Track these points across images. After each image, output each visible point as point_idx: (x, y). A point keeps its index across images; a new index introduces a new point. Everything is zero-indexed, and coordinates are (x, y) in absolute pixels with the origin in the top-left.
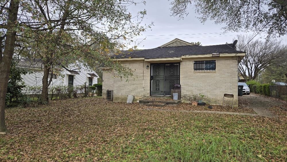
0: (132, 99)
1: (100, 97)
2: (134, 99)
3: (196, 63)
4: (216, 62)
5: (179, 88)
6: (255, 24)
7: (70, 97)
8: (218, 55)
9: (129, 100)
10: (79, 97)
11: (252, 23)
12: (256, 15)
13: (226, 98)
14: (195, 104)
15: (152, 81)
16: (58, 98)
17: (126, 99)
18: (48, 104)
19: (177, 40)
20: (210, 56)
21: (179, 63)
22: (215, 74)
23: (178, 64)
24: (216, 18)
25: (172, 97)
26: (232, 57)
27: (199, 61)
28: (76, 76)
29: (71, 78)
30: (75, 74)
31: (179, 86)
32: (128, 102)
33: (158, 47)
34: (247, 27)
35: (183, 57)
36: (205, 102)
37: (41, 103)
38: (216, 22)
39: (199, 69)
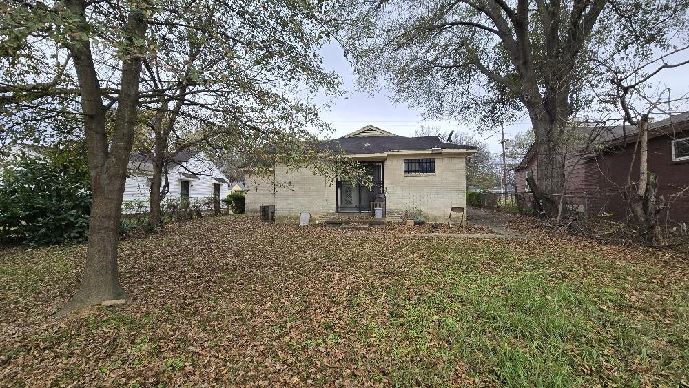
0: (309, 218)
1: (243, 215)
2: (311, 219)
3: (409, 162)
4: (436, 160)
5: (384, 199)
6: (461, 110)
7: (192, 219)
8: (440, 151)
9: (304, 221)
10: (206, 216)
11: (458, 110)
12: (464, 99)
13: (454, 214)
14: (410, 223)
15: (339, 189)
16: (173, 219)
17: (299, 219)
18: (164, 232)
19: (370, 128)
20: (429, 151)
21: (382, 161)
22: (434, 179)
23: (381, 164)
24: (410, 100)
25: (373, 214)
26: (459, 155)
27: (412, 159)
28: (195, 184)
29: (186, 186)
30: (191, 179)
31: (382, 196)
32: (301, 224)
33: (342, 138)
34: (451, 114)
35: (389, 153)
36: (422, 219)
37: (150, 231)
38: (410, 106)
39: (412, 171)
